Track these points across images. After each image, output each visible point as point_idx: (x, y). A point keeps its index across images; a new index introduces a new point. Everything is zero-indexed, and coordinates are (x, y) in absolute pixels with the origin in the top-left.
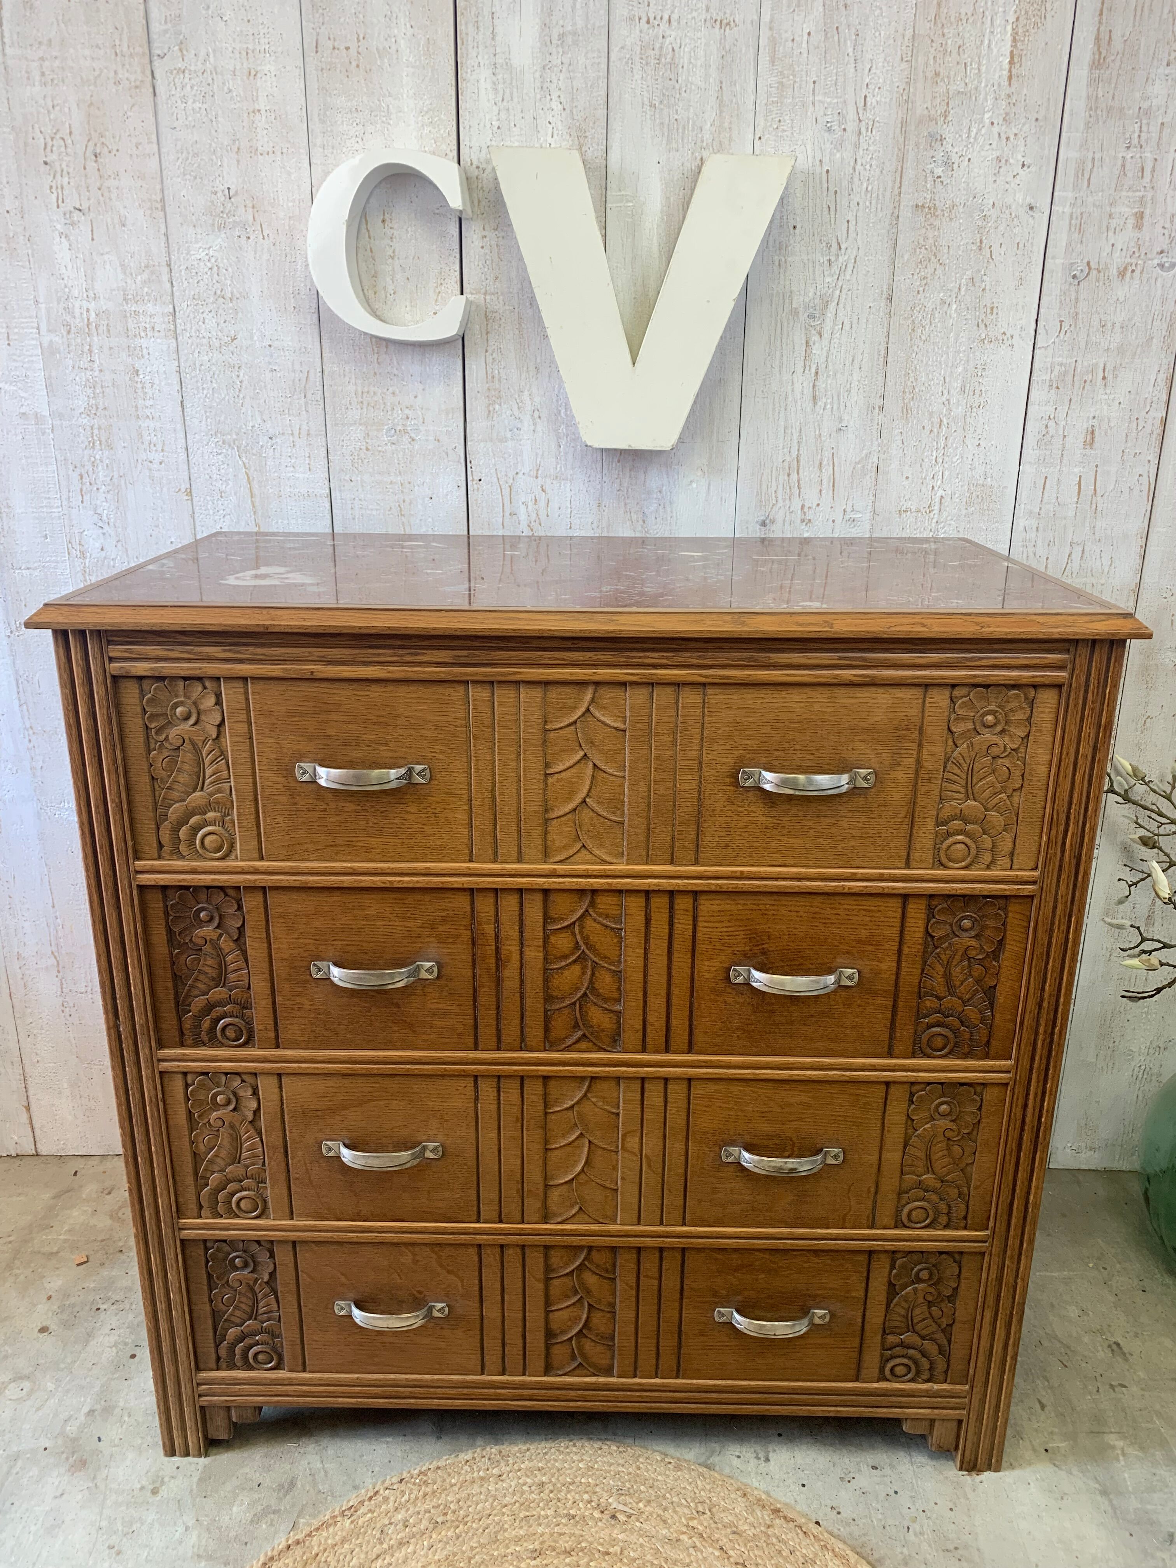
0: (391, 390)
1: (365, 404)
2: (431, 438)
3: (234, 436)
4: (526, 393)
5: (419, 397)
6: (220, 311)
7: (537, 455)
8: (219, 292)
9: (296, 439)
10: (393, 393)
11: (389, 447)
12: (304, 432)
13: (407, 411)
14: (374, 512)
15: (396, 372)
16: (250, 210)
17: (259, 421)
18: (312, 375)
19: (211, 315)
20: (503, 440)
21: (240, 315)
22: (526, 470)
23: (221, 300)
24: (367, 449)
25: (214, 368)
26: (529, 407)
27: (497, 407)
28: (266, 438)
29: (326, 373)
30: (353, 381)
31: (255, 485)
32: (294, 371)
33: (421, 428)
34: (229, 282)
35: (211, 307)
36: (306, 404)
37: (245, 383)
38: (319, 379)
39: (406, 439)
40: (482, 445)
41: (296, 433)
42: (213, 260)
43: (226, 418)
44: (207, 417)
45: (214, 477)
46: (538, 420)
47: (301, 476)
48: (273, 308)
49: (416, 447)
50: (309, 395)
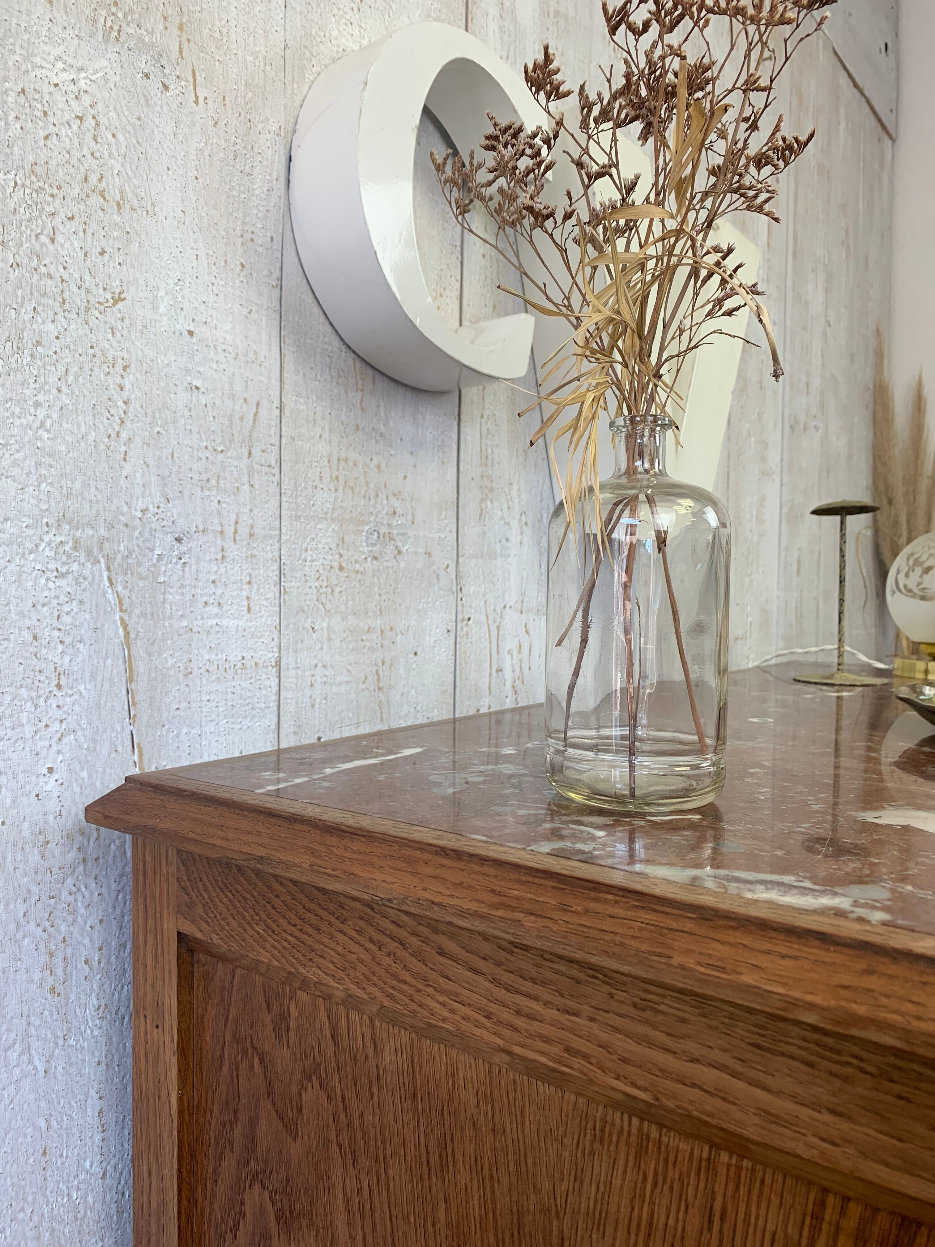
0: (375, 462)
1: (342, 482)
2: (421, 550)
3: (102, 532)
4: (515, 487)
5: (409, 476)
6: (93, 226)
7: (522, 578)
8: (93, 179)
9: (229, 543)
10: (379, 467)
11: (370, 565)
12: (243, 530)
13: (394, 502)
14: (343, 689)
15: (382, 429)
16: (175, 31)
17: (158, 499)
18: (264, 412)
19: (72, 226)
20: (493, 556)
21: (134, 248)
22: (512, 603)
23: (95, 200)
24: (341, 568)
25: (67, 357)
26: (517, 509)
27: (489, 503)
28: (170, 538)
29: (287, 411)
30: (326, 435)
31: (139, 649)
32: (233, 397)
33: (411, 533)
34: (117, 168)
35: (72, 208)
36: (250, 468)
37: (134, 406)
38: (275, 422)
39: (390, 549)
40: (473, 562)
41: (229, 530)
42: (86, 100)
43: (86, 485)
44: (41, 479)
45: (46, 634)
46: (524, 527)
47: (232, 624)
48: (202, 254)
49: (402, 565)
50: (256, 452)
